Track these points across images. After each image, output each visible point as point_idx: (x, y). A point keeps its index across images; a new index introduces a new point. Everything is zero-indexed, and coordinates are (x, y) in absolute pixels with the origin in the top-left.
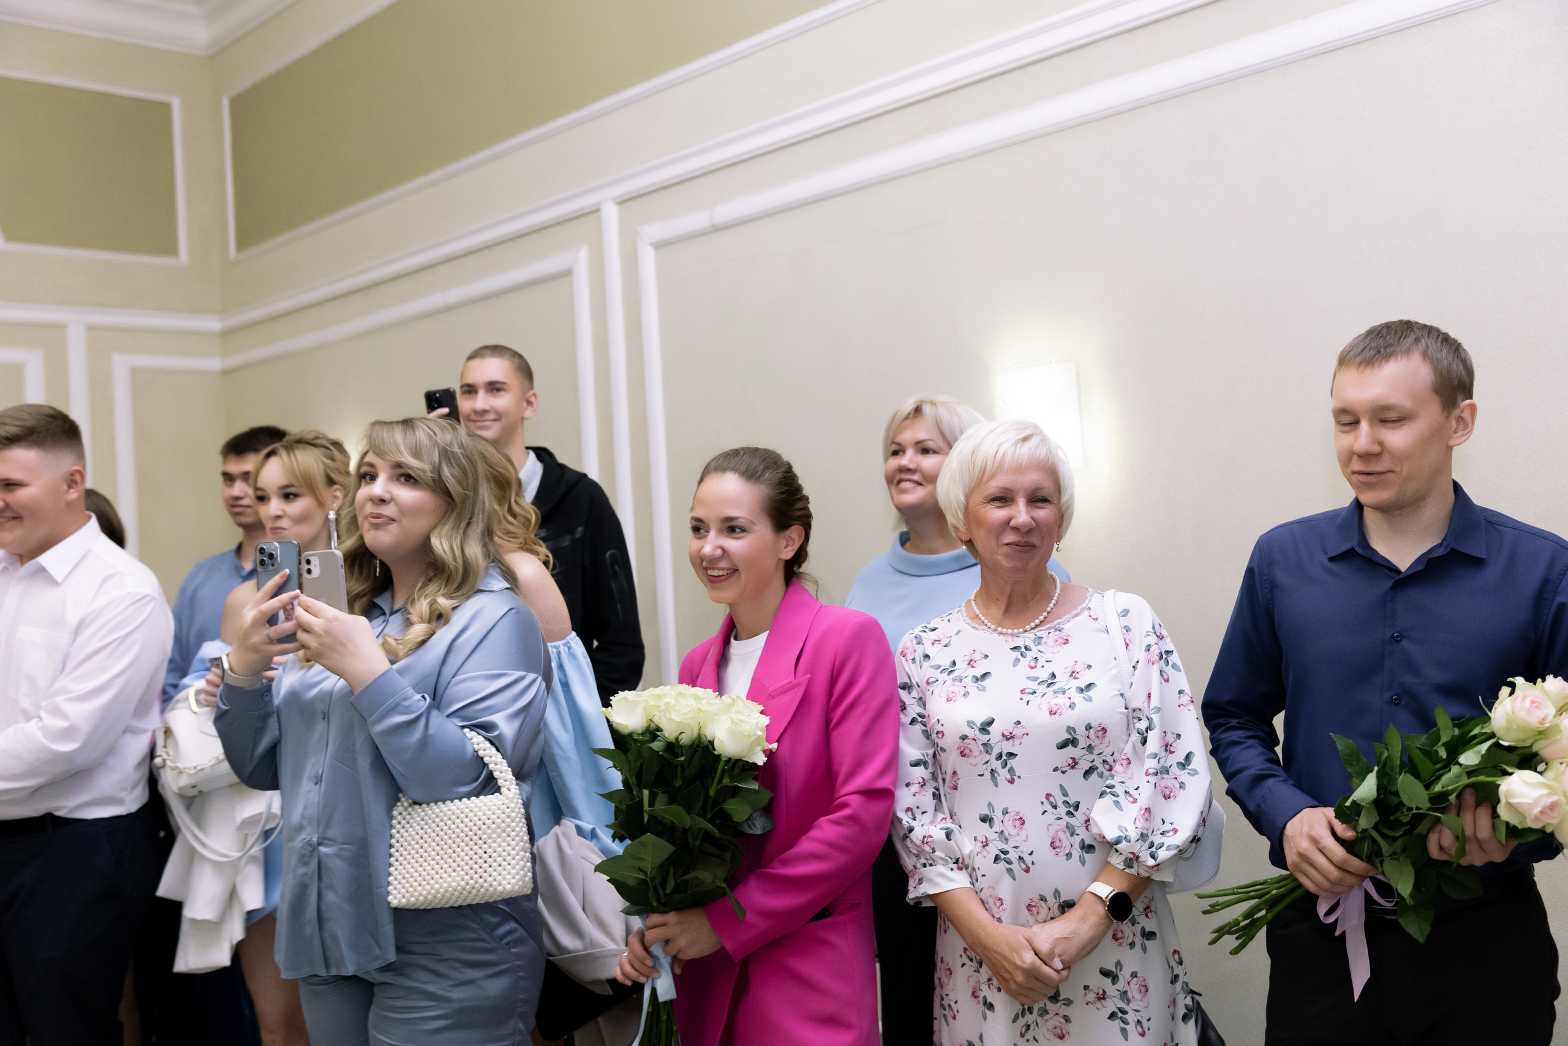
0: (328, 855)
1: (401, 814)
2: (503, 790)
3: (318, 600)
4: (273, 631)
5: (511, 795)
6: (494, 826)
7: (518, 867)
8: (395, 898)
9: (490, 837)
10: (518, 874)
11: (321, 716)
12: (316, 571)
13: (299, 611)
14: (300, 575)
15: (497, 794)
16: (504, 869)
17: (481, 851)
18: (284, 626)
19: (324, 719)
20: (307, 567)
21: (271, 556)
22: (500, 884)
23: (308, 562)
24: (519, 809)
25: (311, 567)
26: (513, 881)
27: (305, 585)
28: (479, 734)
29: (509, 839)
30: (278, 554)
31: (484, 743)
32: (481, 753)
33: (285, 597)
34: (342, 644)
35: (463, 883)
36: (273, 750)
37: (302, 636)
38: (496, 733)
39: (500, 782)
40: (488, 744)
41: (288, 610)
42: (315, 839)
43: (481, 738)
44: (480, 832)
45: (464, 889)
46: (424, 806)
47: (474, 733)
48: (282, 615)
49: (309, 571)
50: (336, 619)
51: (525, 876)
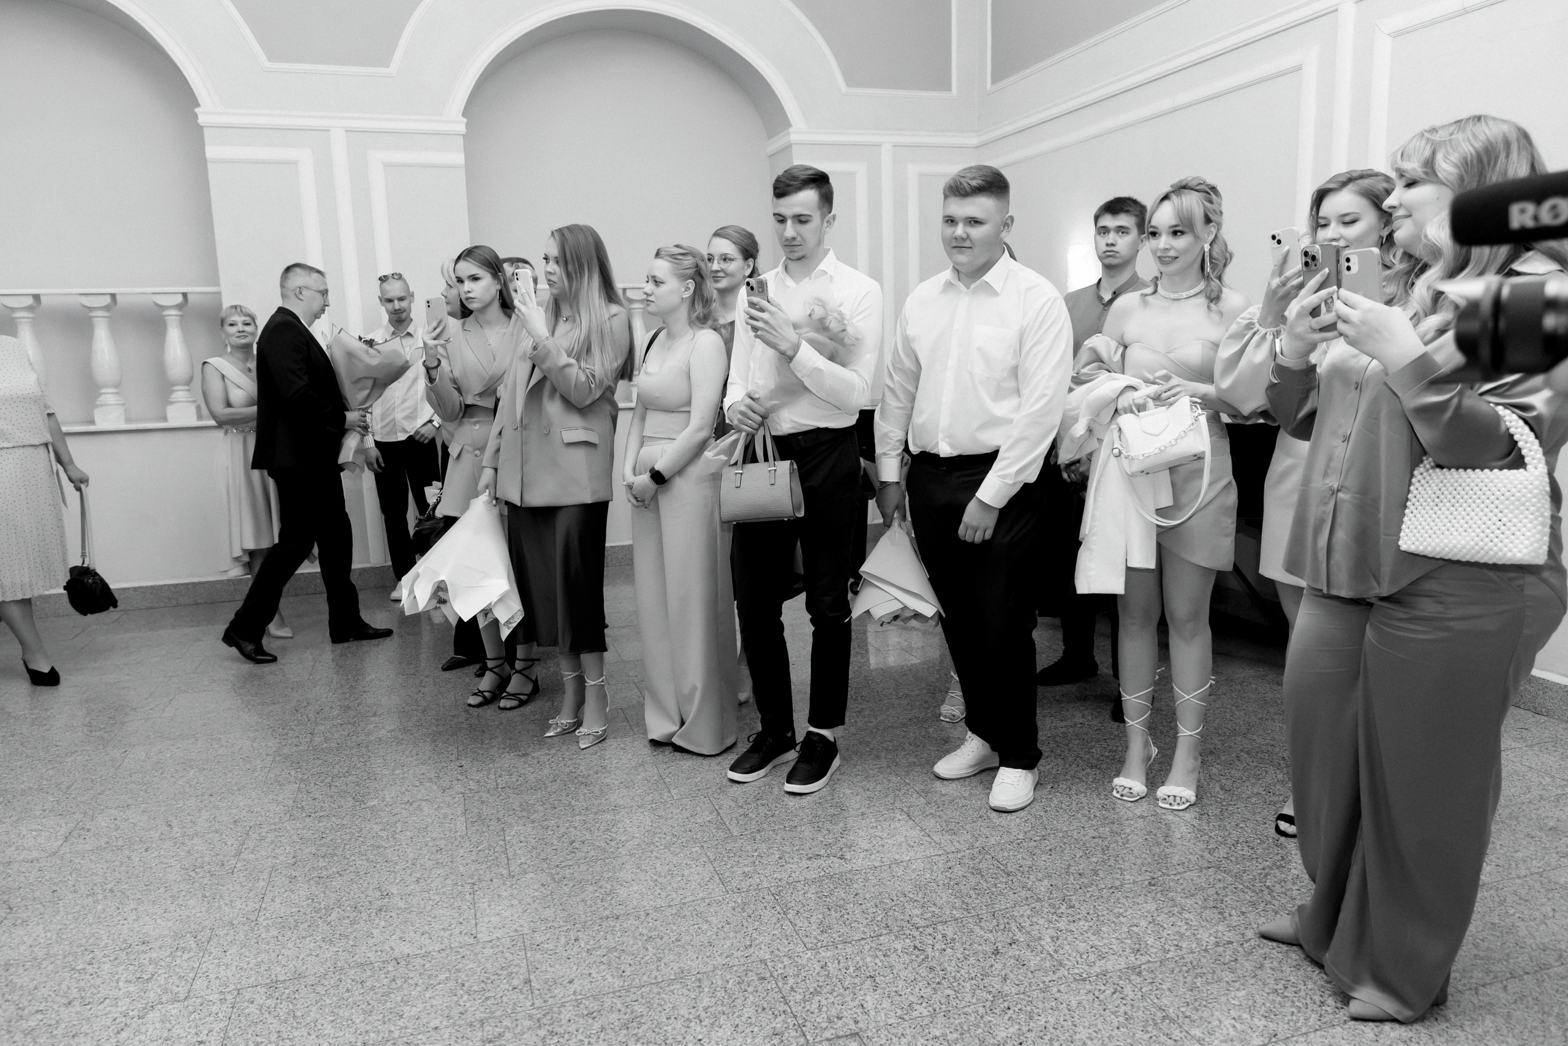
0: (1343, 501)
1: (1422, 474)
2: (1529, 467)
3: (1355, 292)
4: (1316, 322)
5: (1537, 473)
6: (1513, 498)
7: (1532, 539)
8: (1405, 543)
9: (1507, 508)
10: (1531, 545)
11: (1354, 386)
12: (1355, 268)
13: (1338, 305)
14: (1338, 272)
15: (1521, 470)
16: (1518, 539)
17: (1495, 519)
18: (1326, 318)
19: (1356, 388)
20: (1347, 264)
21: (1314, 258)
22: (1510, 551)
23: (1348, 260)
24: (1544, 487)
25: (1350, 264)
26: (1525, 551)
27: (1344, 282)
28: (1513, 412)
29: (1527, 512)
30: (1319, 256)
31: (1517, 422)
32: (1512, 431)
33: (1323, 293)
34: (1378, 332)
35: (1472, 543)
36: (1312, 415)
37: (1341, 326)
38: (1534, 413)
39: (1527, 460)
40: (1521, 423)
41: (1328, 301)
42: (1336, 486)
43: (1515, 417)
44: (1497, 502)
45: (1473, 548)
46: (1445, 470)
47: (1508, 412)
48: (1323, 308)
49: (1349, 268)
50: (1371, 310)
51: (1540, 547)
